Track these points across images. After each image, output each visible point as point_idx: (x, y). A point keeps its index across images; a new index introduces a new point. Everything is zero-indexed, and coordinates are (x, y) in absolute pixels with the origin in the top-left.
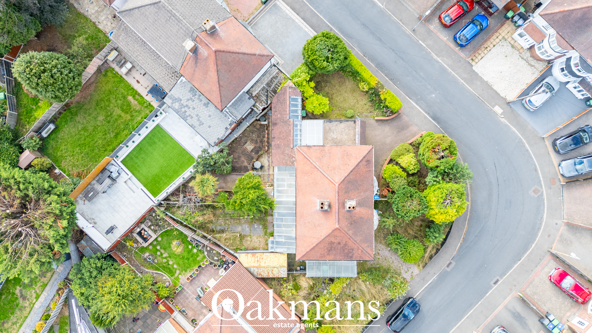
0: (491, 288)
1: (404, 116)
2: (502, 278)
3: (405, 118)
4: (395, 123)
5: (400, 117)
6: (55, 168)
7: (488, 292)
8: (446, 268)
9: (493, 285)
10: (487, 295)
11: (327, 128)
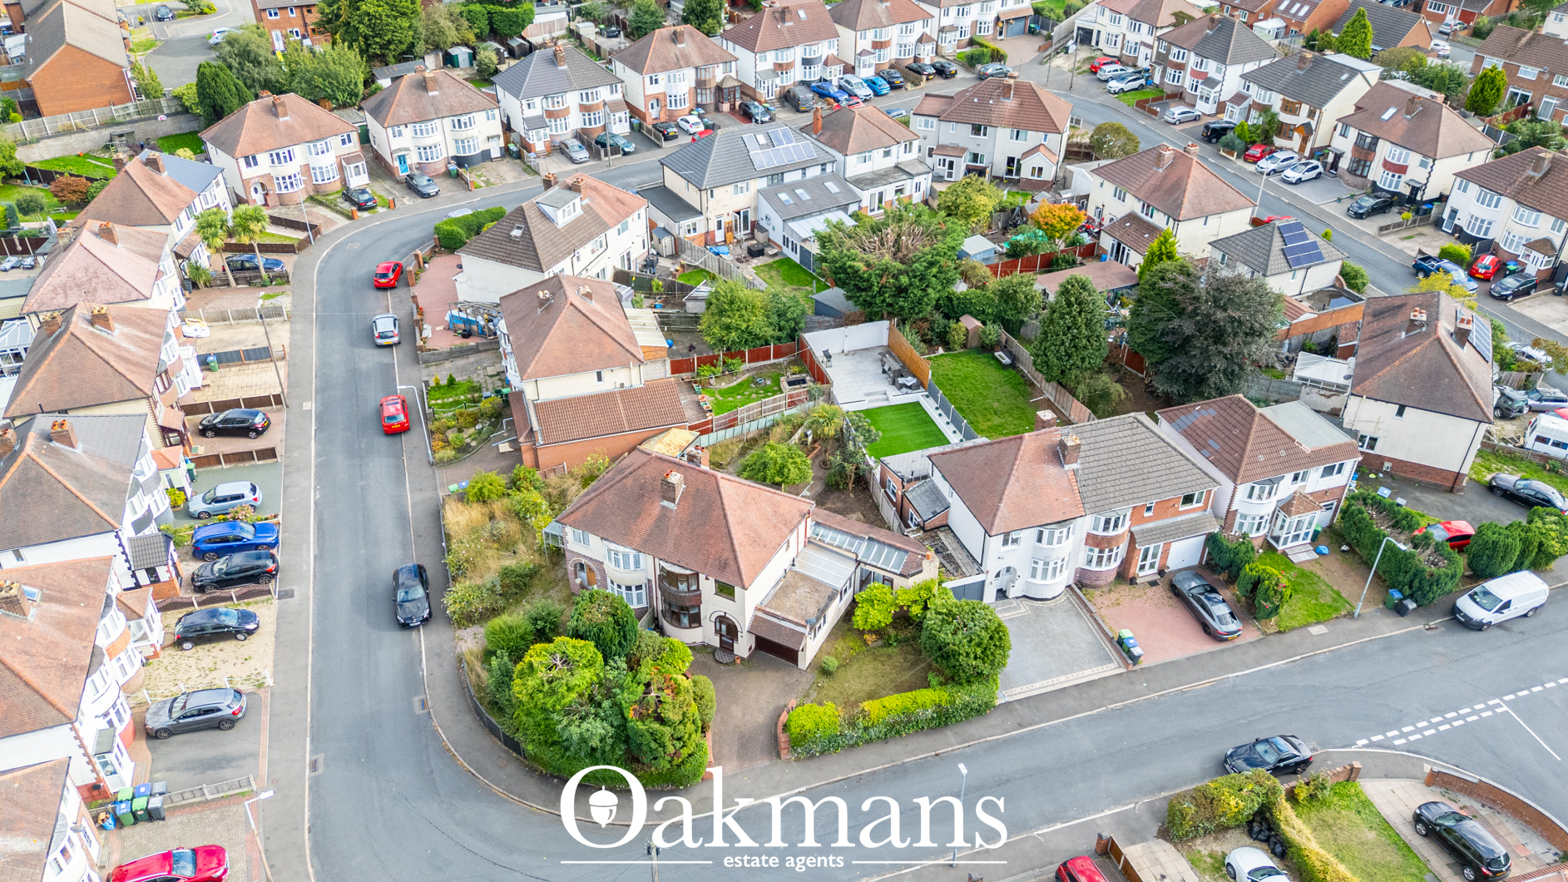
0: (314, 751)
1: (766, 763)
2: (311, 779)
3: (763, 763)
4: (763, 738)
5: (770, 753)
6: (945, 350)
7: (312, 741)
8: (422, 697)
9: (314, 758)
10: (308, 739)
11: (823, 589)
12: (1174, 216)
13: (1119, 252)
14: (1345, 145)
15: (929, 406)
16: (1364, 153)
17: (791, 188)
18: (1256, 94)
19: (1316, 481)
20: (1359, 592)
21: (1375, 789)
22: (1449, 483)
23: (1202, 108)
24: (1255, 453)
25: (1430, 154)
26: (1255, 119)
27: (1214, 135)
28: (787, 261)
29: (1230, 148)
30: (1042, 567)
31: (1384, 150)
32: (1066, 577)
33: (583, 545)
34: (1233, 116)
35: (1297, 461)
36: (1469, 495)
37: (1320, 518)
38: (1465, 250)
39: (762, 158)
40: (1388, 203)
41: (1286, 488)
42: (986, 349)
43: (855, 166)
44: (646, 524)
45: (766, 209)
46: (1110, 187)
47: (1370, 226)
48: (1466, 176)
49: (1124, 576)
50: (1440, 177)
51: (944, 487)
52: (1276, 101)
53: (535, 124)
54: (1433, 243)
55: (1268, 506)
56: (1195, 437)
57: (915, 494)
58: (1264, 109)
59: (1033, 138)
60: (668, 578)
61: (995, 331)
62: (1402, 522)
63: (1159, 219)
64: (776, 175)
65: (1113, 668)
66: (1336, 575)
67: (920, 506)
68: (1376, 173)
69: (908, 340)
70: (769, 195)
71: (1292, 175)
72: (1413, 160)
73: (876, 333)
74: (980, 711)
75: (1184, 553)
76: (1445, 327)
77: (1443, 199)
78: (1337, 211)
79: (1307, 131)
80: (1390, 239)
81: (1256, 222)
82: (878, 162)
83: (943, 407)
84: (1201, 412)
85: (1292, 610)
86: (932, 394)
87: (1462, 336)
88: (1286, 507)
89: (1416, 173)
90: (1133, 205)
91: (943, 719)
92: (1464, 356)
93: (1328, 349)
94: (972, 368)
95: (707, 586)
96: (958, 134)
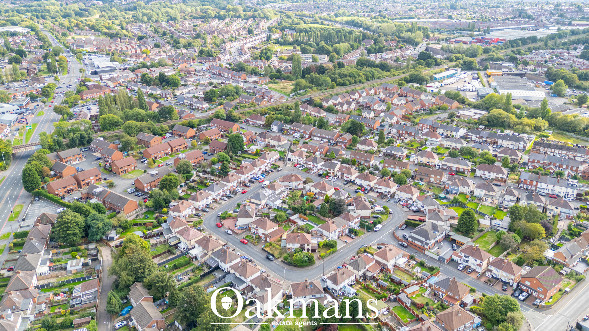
6: (307, 216)
11: (315, 244)
12: (325, 191)
13: (319, 197)
14: (339, 174)
15: (309, 223)
16: (342, 175)
17: (271, 198)
18: (324, 168)
19: (357, 220)
20: (365, 231)
21: (373, 247)
22: (369, 217)
23: (316, 171)
24: (351, 219)
25: (351, 175)
26: (325, 172)
27: (320, 175)
28: (275, 209)
29: (323, 177)
30: (335, 236)
31: (345, 175)
32: (337, 237)
33: (288, 246)
34: (321, 172)
35: (355, 218)
36: (371, 218)
37: (358, 224)
38: (360, 188)
39: (267, 194)
40: (348, 182)
41: (354, 222)
42: (310, 214)
43: (277, 192)
44: (297, 240)
45: (269, 201)
46: (314, 188)
47: (347, 186)
48: (357, 177)
49: (342, 235)
50: (353, 177)
51: (321, 230)
52: (327, 169)
53: (217, 196)
54: (356, 187)
55: (353, 224)
56: (344, 218)
57: (318, 232)
58: (326, 170)
59: (299, 182)
60: (301, 245)
61: (312, 212)
62: (366, 222)
63: (323, 192)
64: (268, 196)
65: (345, 244)
66: (362, 230)
67: (319, 233)
68: (345, 178)
69: (302, 215)
70: (269, 199)
71: (334, 180)
72: (349, 176)
73: (297, 215)
74: (336, 251)
75: (347, 231)
76: (363, 200)
77: (354, 180)
78: (342, 184)
79: (333, 173)
80: (350, 188)
81: (335, 189)
82: (280, 191)
83: (312, 223)
84: (343, 215)
85: (360, 234)
86: (309, 221)
87: (365, 200)
88: (355, 223)
89: (350, 178)
90: (318, 190)
91: (334, 252)
92: (366, 202)
93: (350, 205)
94: (311, 217)
95: (306, 245)
96: (287, 184)
